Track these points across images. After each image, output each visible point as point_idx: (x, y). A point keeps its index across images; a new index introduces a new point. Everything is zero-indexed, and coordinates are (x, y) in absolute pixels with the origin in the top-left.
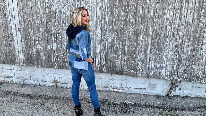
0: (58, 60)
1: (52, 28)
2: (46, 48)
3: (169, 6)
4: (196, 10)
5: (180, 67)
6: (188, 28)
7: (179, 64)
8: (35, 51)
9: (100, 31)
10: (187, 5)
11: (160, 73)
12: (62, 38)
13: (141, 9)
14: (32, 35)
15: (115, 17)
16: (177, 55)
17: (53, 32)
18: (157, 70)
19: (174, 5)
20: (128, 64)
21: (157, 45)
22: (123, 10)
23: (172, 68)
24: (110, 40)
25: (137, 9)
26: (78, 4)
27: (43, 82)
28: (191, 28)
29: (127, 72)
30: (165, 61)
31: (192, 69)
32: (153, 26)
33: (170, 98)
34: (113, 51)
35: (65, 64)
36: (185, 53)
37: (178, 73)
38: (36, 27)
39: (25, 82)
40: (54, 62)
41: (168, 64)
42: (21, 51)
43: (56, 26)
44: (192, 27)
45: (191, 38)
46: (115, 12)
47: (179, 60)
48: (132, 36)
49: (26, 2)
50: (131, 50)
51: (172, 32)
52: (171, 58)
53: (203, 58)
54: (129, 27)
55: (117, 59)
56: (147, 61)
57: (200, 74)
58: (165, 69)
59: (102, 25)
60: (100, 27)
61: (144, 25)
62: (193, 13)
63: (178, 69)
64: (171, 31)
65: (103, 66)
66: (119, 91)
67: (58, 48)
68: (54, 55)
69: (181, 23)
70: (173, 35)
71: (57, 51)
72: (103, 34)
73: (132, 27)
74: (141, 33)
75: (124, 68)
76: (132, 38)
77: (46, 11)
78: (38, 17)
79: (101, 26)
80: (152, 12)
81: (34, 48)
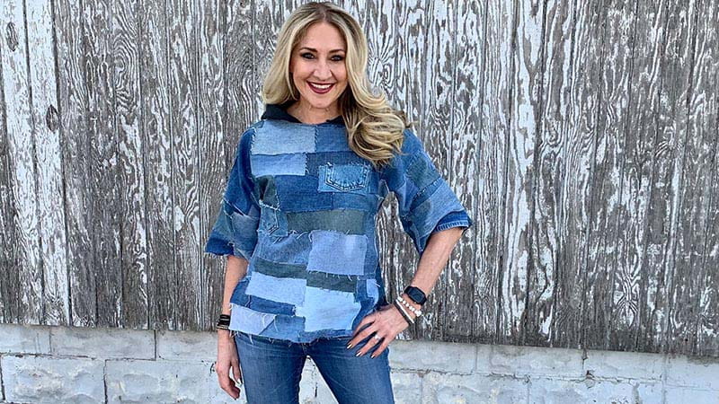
8: (148, 238)
9: (530, 124)
14: (131, 146)
15: (616, 50)
20: (679, 293)
24: (584, 169)
29: (676, 335)
34: (602, 226)
38: (158, 103)
46: (617, 24)
48: (705, 147)
50: (696, 221)
54: (688, 102)
55: (620, 269)
59: (541, 91)
60: (533, 103)
65: (544, 308)
72: (546, 137)
73: (702, 101)
75: (660, 314)
76: (704, 156)
79: (540, 98)
81: (139, 225)
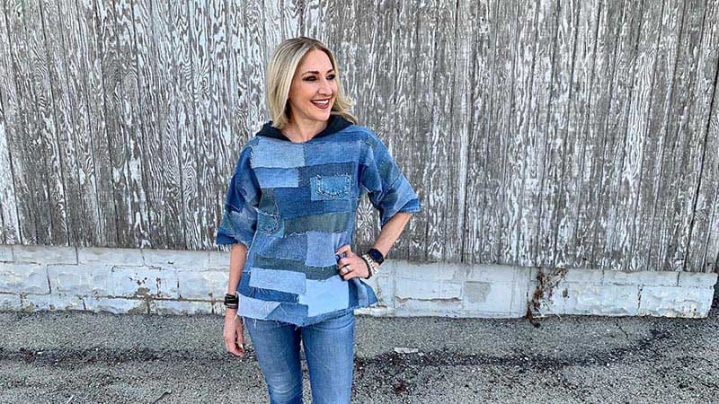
0: (149, 218)
1: (124, 106)
2: (105, 176)
3: (519, 30)
4: (601, 45)
5: (562, 224)
6: (580, 99)
7: (558, 216)
8: (64, 189)
10: (574, 29)
11: (500, 246)
12: (164, 142)
13: (431, 41)
14: (49, 131)
15: (348, 67)
16: (550, 187)
17: (129, 122)
18: (490, 238)
19: (533, 28)
21: (485, 157)
22: (371, 44)
23: (539, 228)
25: (417, 42)
26: (218, 25)
27: (98, 297)
28: (589, 100)
30: (516, 206)
31: (598, 228)
32: (472, 95)
33: (537, 326)
35: (175, 229)
36: (576, 179)
37: (558, 244)
38: (64, 104)
39: (27, 303)
40: (137, 224)
41: (524, 214)
42: (9, 192)
43: (139, 100)
44: (593, 97)
45: (592, 132)
46: (347, 51)
47: (558, 200)
48: (407, 129)
49: (22, 15)
51: (533, 115)
52: (534, 196)
53: (628, 194)
54: (395, 100)
56: (457, 210)
57: (624, 243)
58: (515, 233)
61: (442, 93)
62: (591, 52)
63: (555, 228)
64: (529, 112)
66: (371, 314)
67: (149, 177)
68: (136, 200)
69: (559, 84)
70: (537, 124)
71: (145, 186)
73: (403, 101)
74: (436, 118)
76: (407, 135)
77: (100, 46)
78: (71, 67)
80: (466, 50)
81: (58, 181)
